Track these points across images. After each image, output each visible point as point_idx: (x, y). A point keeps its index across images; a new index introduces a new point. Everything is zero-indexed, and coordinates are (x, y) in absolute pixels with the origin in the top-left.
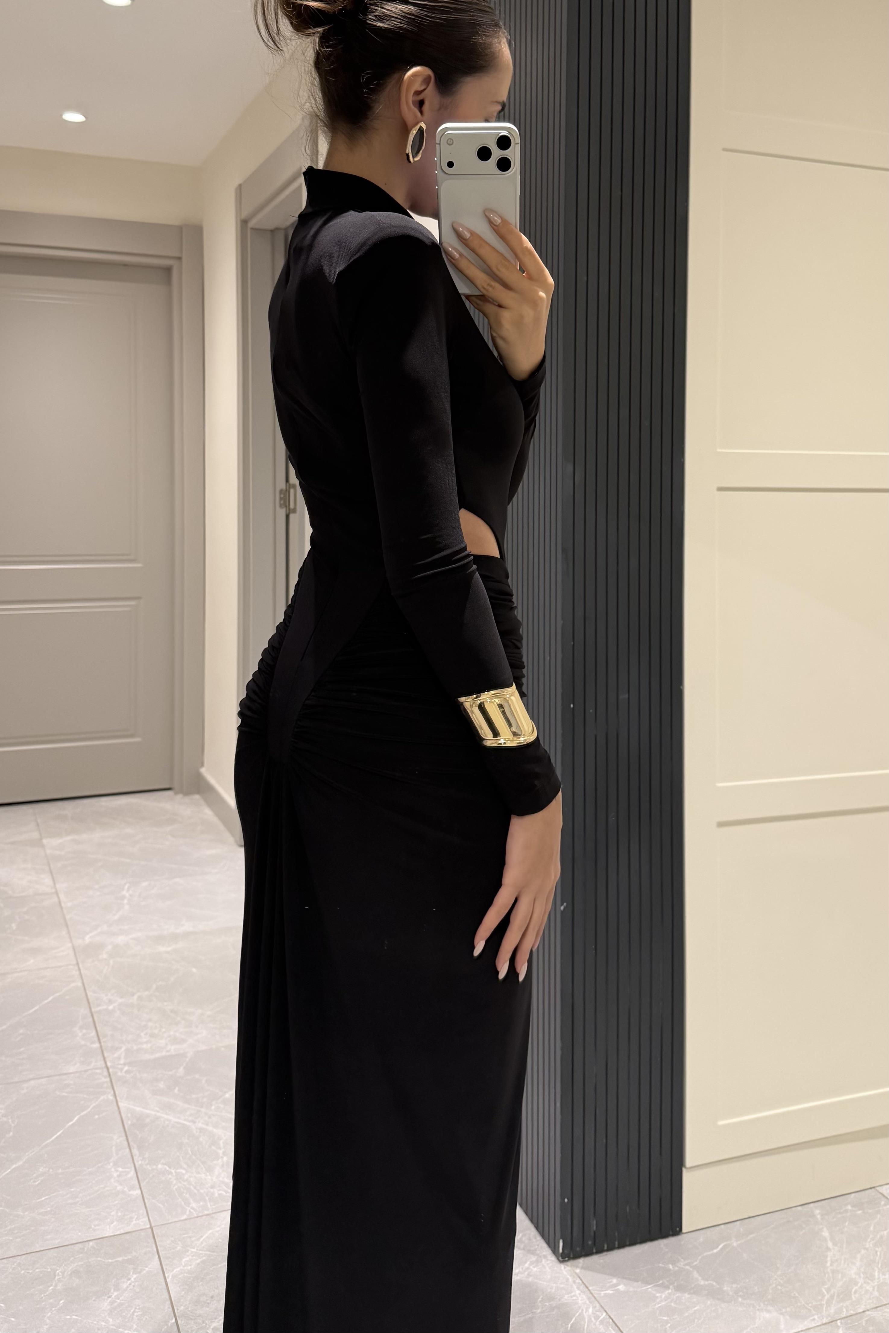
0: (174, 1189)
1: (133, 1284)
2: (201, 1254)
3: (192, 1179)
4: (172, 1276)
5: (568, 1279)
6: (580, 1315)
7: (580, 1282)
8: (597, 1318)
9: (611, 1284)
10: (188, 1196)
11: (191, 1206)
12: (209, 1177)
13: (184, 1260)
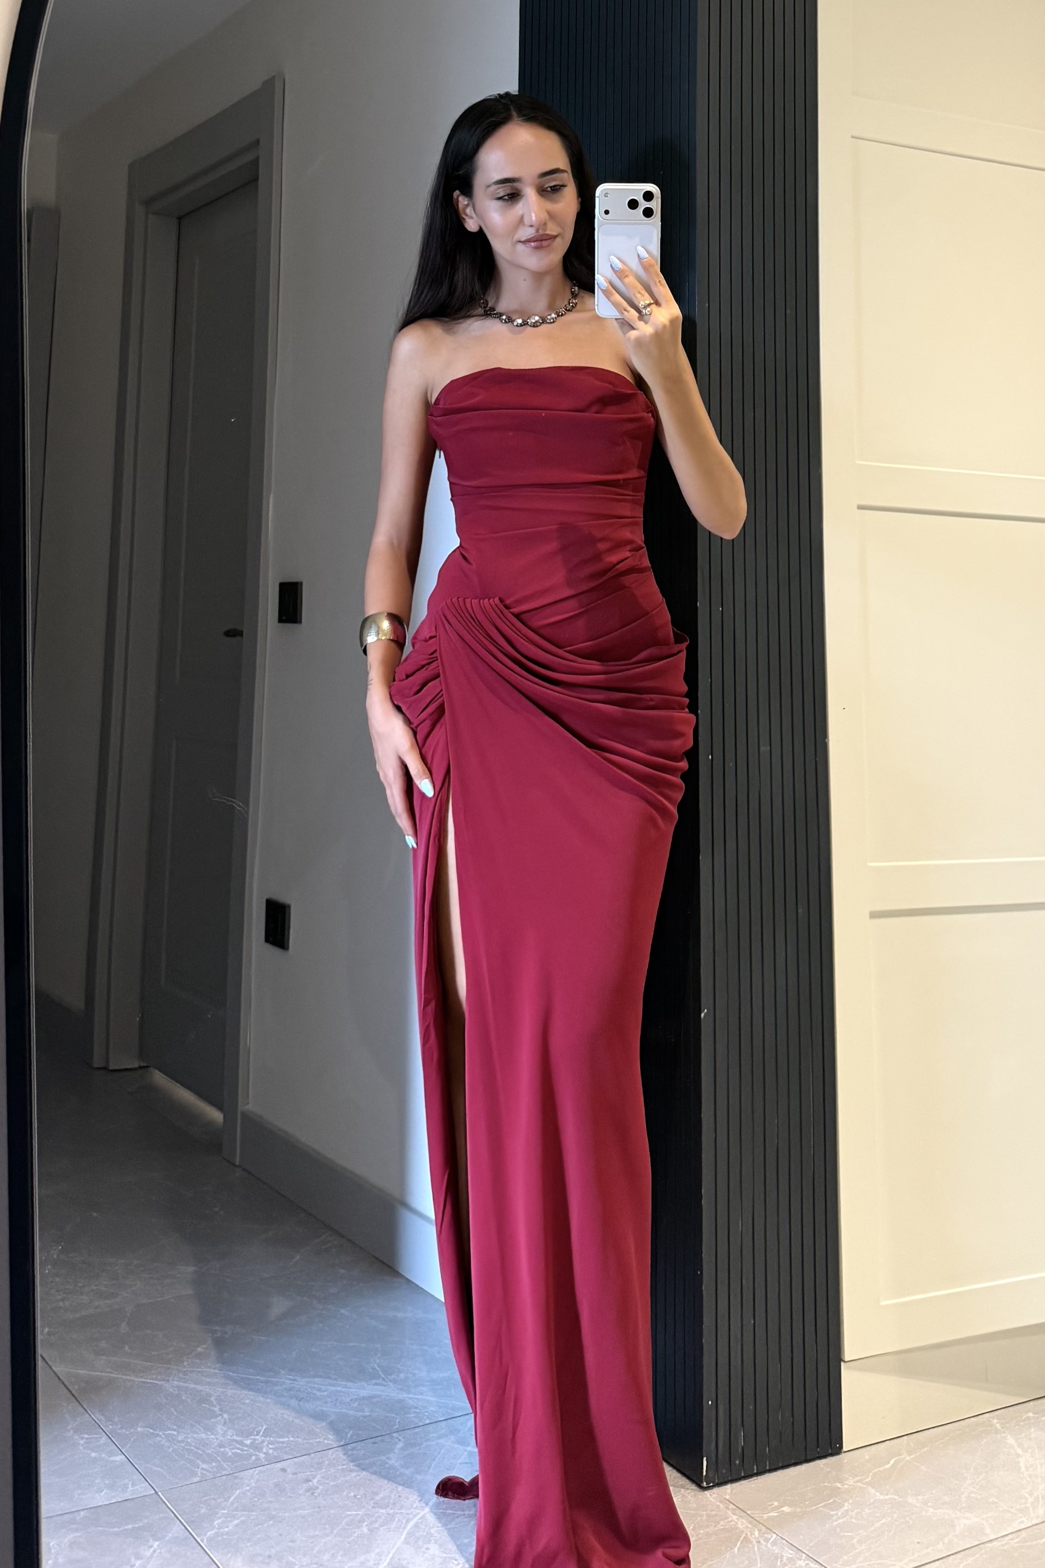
0: (170, 1451)
1: (158, 1551)
2: (237, 1514)
3: (189, 1440)
4: (207, 1539)
5: (719, 1506)
6: (745, 1538)
7: (734, 1507)
8: (767, 1540)
9: (773, 1506)
10: (191, 1457)
11: (200, 1467)
12: (213, 1436)
13: (216, 1522)
